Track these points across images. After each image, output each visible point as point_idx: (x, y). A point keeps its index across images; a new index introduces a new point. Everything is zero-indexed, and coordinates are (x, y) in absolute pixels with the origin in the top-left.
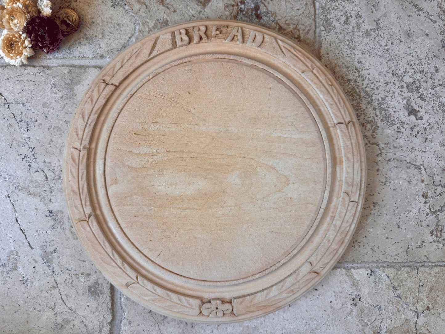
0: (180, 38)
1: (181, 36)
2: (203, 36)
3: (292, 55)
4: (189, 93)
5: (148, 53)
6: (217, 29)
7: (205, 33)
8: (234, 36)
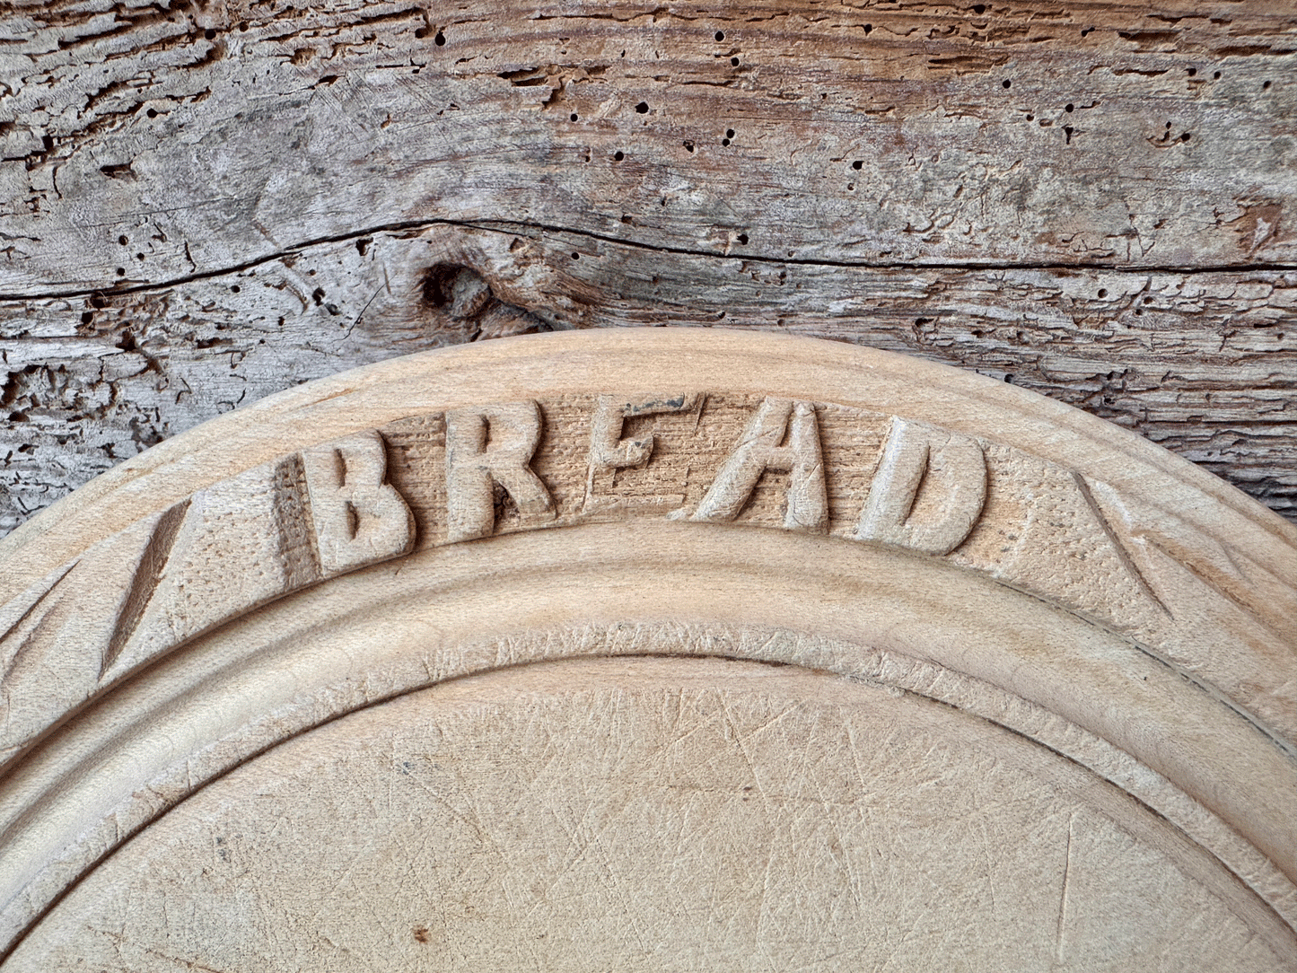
0: (341, 509)
1: (345, 493)
2: (524, 489)
3: (1221, 605)
4: (421, 936)
5: (97, 640)
6: (628, 426)
7: (535, 462)
8: (761, 478)
